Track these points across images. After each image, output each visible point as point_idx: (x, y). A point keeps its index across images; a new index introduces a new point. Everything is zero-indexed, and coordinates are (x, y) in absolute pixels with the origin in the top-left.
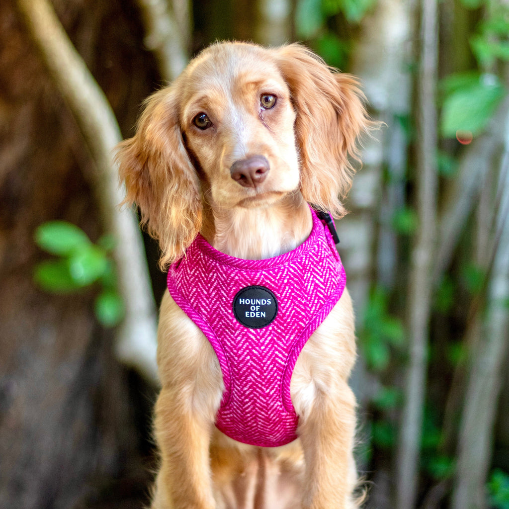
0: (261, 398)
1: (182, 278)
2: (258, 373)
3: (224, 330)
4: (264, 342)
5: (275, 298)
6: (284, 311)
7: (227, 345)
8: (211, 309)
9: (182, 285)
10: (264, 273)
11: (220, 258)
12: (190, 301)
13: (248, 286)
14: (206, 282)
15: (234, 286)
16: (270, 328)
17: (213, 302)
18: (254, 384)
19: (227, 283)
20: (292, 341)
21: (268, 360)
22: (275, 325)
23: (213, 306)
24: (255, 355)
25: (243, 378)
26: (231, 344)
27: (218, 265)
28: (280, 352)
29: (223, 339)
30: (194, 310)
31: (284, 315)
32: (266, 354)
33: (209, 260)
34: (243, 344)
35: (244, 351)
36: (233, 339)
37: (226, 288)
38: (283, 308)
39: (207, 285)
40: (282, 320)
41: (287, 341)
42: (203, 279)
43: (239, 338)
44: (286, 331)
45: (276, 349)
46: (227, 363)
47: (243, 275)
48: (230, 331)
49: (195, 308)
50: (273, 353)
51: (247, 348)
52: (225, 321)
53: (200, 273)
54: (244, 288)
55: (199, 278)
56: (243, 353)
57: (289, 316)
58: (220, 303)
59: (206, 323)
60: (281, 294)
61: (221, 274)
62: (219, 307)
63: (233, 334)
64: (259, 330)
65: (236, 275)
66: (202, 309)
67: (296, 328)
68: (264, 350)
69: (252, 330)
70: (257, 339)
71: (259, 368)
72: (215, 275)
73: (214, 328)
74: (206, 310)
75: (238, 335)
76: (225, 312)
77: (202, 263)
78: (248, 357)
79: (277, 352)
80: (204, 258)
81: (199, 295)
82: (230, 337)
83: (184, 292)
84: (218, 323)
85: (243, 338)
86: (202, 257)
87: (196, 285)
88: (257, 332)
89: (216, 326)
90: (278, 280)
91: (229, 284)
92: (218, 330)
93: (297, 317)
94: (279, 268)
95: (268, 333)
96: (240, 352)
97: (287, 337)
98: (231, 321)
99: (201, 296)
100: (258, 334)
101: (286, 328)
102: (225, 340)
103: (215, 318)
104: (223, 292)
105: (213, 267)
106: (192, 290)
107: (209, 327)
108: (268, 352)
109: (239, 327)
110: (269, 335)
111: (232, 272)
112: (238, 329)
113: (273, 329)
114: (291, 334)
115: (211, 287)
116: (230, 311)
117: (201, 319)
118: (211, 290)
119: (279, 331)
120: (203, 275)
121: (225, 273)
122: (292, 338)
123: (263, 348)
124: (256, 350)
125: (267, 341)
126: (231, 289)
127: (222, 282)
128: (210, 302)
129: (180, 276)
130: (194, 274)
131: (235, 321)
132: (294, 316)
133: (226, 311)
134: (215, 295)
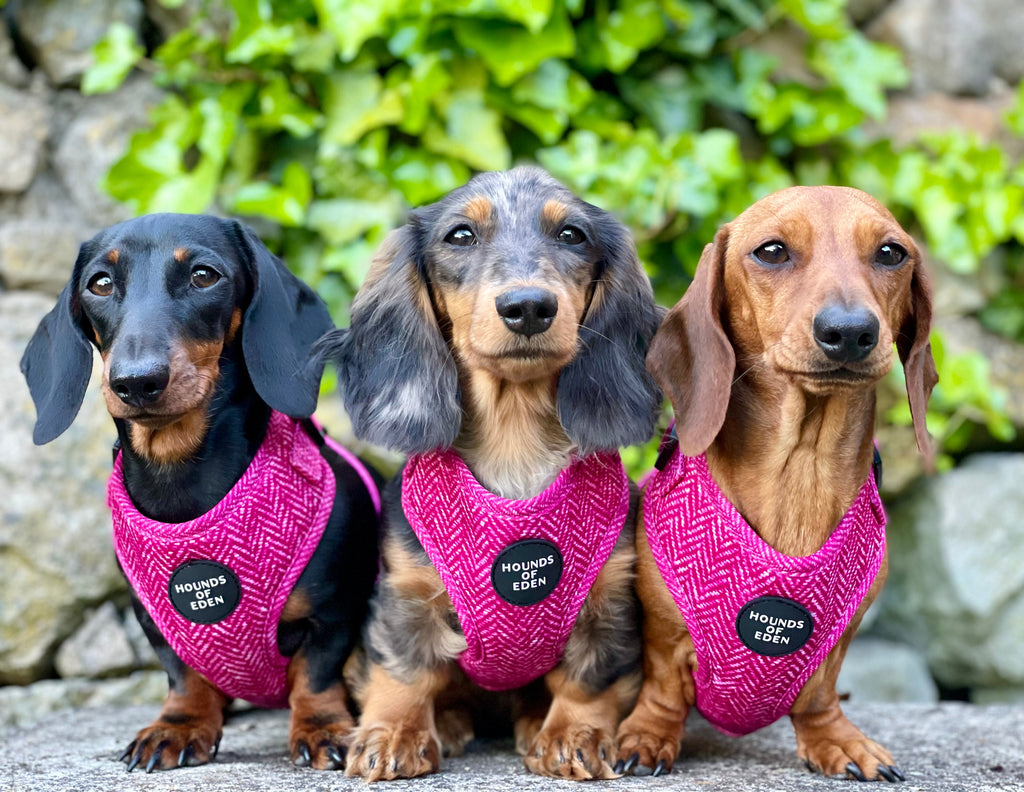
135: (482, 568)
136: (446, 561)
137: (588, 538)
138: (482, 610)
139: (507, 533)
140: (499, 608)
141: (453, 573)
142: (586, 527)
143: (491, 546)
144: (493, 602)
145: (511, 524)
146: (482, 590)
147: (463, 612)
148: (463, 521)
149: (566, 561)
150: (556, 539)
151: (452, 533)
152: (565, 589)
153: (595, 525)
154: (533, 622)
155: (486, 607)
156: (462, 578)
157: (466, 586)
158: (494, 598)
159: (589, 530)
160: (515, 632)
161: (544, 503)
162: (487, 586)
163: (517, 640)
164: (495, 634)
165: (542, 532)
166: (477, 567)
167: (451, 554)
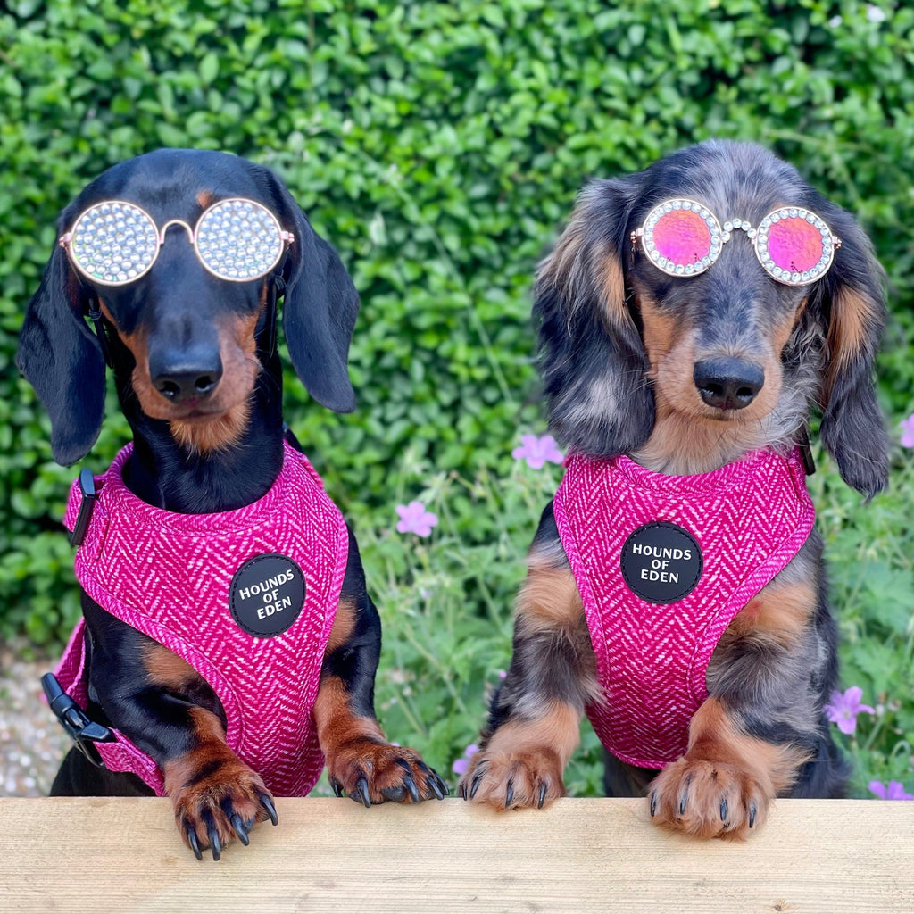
135: (615, 549)
136: (579, 548)
137: (742, 555)
138: (609, 602)
139: (645, 509)
140: (625, 600)
141: (585, 560)
142: (741, 542)
143: (627, 523)
144: (621, 591)
145: (650, 499)
146: (611, 576)
147: (589, 606)
148: (601, 501)
149: (709, 567)
150: (699, 534)
151: (589, 516)
152: (704, 602)
153: (754, 545)
154: (661, 627)
155: (613, 597)
156: (593, 565)
157: (596, 574)
158: (622, 586)
159: (745, 547)
160: (640, 635)
161: (690, 484)
162: (617, 572)
163: (641, 647)
164: (619, 634)
165: (683, 518)
166: (610, 550)
167: (586, 540)
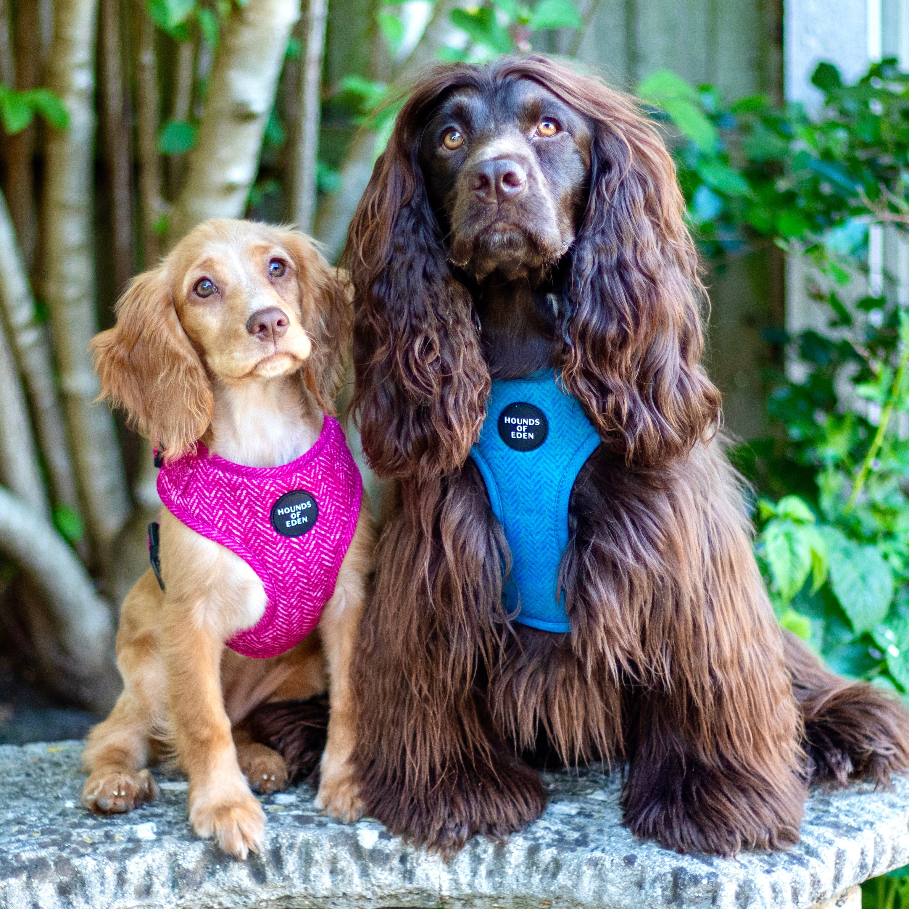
0: (309, 603)
1: (199, 503)
2: (305, 581)
3: (263, 547)
4: (308, 548)
5: (313, 498)
6: (324, 510)
7: (270, 563)
8: (244, 529)
9: (201, 510)
10: (298, 474)
11: (247, 473)
12: (216, 525)
13: (284, 494)
14: (234, 502)
15: (270, 498)
16: (313, 532)
17: (246, 520)
18: (301, 592)
19: (261, 497)
20: (339, 540)
21: (315, 565)
22: (317, 526)
23: (247, 524)
24: (301, 564)
25: (289, 591)
26: (274, 560)
27: (245, 480)
28: (326, 555)
29: (263, 557)
30: (223, 535)
31: (325, 513)
32: (312, 560)
33: (232, 478)
34: (287, 557)
35: (289, 562)
36: (274, 555)
37: (261, 503)
38: (323, 506)
39: (236, 504)
40: (324, 519)
41: (333, 542)
42: (229, 498)
43: (282, 551)
44: (330, 531)
45: (322, 553)
46: (271, 580)
47: (279, 485)
48: (270, 546)
49: (225, 531)
50: (320, 557)
51: (292, 559)
52: (264, 537)
53: (223, 493)
54: (281, 497)
55: (223, 499)
56: (287, 566)
57: (330, 513)
58: (256, 520)
59: (240, 545)
60: (318, 492)
61: (253, 490)
62: (254, 525)
63: (274, 549)
64: (301, 537)
65: (271, 486)
66: (235, 531)
67: (340, 525)
68: (310, 556)
69: (294, 539)
70: (301, 547)
71: (305, 575)
72: (245, 492)
73: (250, 548)
74: (238, 531)
75: (281, 548)
76: (263, 529)
77: (224, 482)
78: (294, 568)
79: (323, 556)
80: (225, 476)
81: (228, 516)
82: (271, 552)
83: (205, 517)
84: (255, 541)
85: (285, 550)
86: (222, 475)
87: (222, 507)
88: (299, 539)
89: (253, 545)
90: (313, 478)
91: (264, 499)
92: (256, 549)
93: (339, 513)
94: (311, 465)
95: (311, 538)
96: (284, 566)
97: (332, 537)
98: (271, 536)
99: (230, 518)
100: (301, 541)
101: (329, 527)
102: (266, 557)
103: (251, 537)
104: (257, 508)
105: (240, 484)
106: (217, 513)
107: (244, 549)
108: (314, 557)
109: (280, 539)
110: (313, 540)
111: (266, 484)
112: (279, 542)
113: (316, 531)
114: (336, 533)
115: (241, 505)
116: (268, 526)
117: (235, 542)
118: (242, 508)
119: (323, 532)
120: (228, 495)
121: (258, 487)
122: (337, 537)
123: (308, 554)
124: (301, 558)
125: (312, 547)
126: (267, 502)
127: (254, 497)
128: (243, 522)
129: (194, 502)
130: (215, 496)
131: (275, 534)
132: (335, 512)
133: (264, 526)
134: (248, 514)
